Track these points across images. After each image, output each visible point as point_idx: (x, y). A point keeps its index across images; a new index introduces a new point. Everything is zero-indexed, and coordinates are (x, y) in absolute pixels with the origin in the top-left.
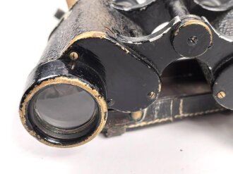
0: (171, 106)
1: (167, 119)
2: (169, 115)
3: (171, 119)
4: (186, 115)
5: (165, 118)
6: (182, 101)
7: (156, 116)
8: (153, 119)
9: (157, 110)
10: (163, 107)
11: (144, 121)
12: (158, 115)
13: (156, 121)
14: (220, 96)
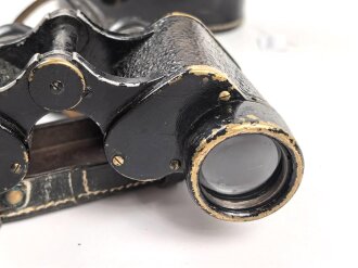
0: (70, 181)
1: (66, 200)
2: (69, 195)
3: (73, 199)
4: (96, 193)
5: (63, 199)
6: (84, 172)
7: (48, 197)
8: (44, 203)
9: (48, 189)
10: (58, 183)
11: (29, 206)
12: (51, 196)
13: (50, 204)
14: (116, 163)
